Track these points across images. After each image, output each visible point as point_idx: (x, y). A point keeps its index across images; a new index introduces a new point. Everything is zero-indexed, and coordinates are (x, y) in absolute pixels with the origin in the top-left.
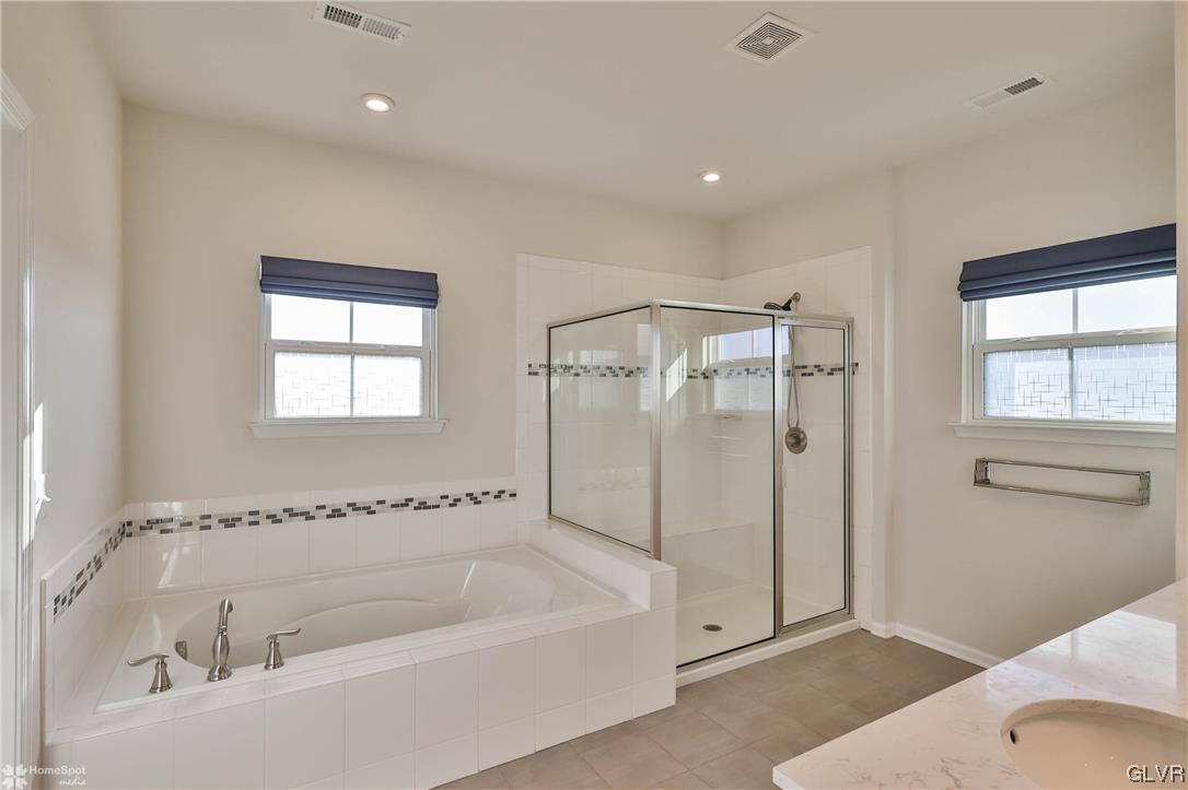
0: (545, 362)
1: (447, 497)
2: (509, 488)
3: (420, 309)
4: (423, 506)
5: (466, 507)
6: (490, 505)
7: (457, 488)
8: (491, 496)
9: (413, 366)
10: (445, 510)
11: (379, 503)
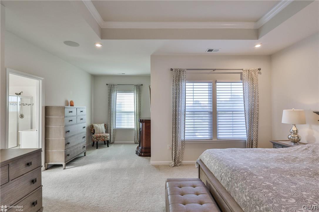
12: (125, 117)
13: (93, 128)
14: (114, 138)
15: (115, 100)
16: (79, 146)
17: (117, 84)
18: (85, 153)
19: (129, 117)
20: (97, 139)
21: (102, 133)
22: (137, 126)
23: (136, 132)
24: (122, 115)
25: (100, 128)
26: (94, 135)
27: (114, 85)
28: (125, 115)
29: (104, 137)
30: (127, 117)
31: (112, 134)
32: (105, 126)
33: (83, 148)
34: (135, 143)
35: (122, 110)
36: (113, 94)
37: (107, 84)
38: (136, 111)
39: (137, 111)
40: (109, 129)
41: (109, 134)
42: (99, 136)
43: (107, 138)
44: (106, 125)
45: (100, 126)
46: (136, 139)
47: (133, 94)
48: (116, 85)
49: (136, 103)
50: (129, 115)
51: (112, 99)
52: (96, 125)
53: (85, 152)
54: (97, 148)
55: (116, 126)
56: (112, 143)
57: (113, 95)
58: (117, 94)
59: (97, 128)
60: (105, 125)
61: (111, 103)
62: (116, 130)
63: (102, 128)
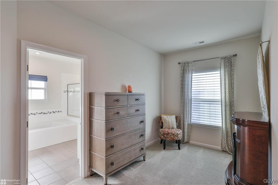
0: (67, 90)
1: (49, 112)
2: (60, 110)
3: (44, 82)
4: (44, 113)
5: (52, 114)
6: (57, 113)
7: (51, 111)
8: (57, 112)
9: (43, 91)
10: (49, 114)
11: (36, 113)
12: (206, 107)
13: (161, 120)
14: (189, 136)
15: (190, 83)
16: (133, 148)
17: (193, 61)
18: (144, 157)
19: (211, 108)
20: (164, 137)
21: (173, 128)
22: (226, 125)
23: (225, 133)
24: (201, 105)
25: (170, 120)
26: (161, 130)
27: (188, 63)
28: (206, 105)
29: (173, 134)
30: (208, 108)
31: (186, 131)
32: (176, 119)
33: (140, 151)
34: (223, 151)
35: (201, 98)
36: (186, 75)
37: (179, 63)
38: (223, 99)
39: (225, 100)
40: (182, 122)
41: (181, 131)
42: (167, 133)
43: (178, 137)
44: (178, 117)
45: (169, 119)
46: (225, 145)
47: (219, 72)
48: (191, 62)
49: (223, 87)
50: (211, 105)
51: (186, 83)
52: (164, 117)
53: (144, 155)
54: (164, 149)
55: (192, 120)
56: (186, 143)
57: (188, 76)
58: (193, 75)
59: (165, 120)
60: (176, 117)
61: (184, 88)
62: (192, 126)
63: (172, 122)
